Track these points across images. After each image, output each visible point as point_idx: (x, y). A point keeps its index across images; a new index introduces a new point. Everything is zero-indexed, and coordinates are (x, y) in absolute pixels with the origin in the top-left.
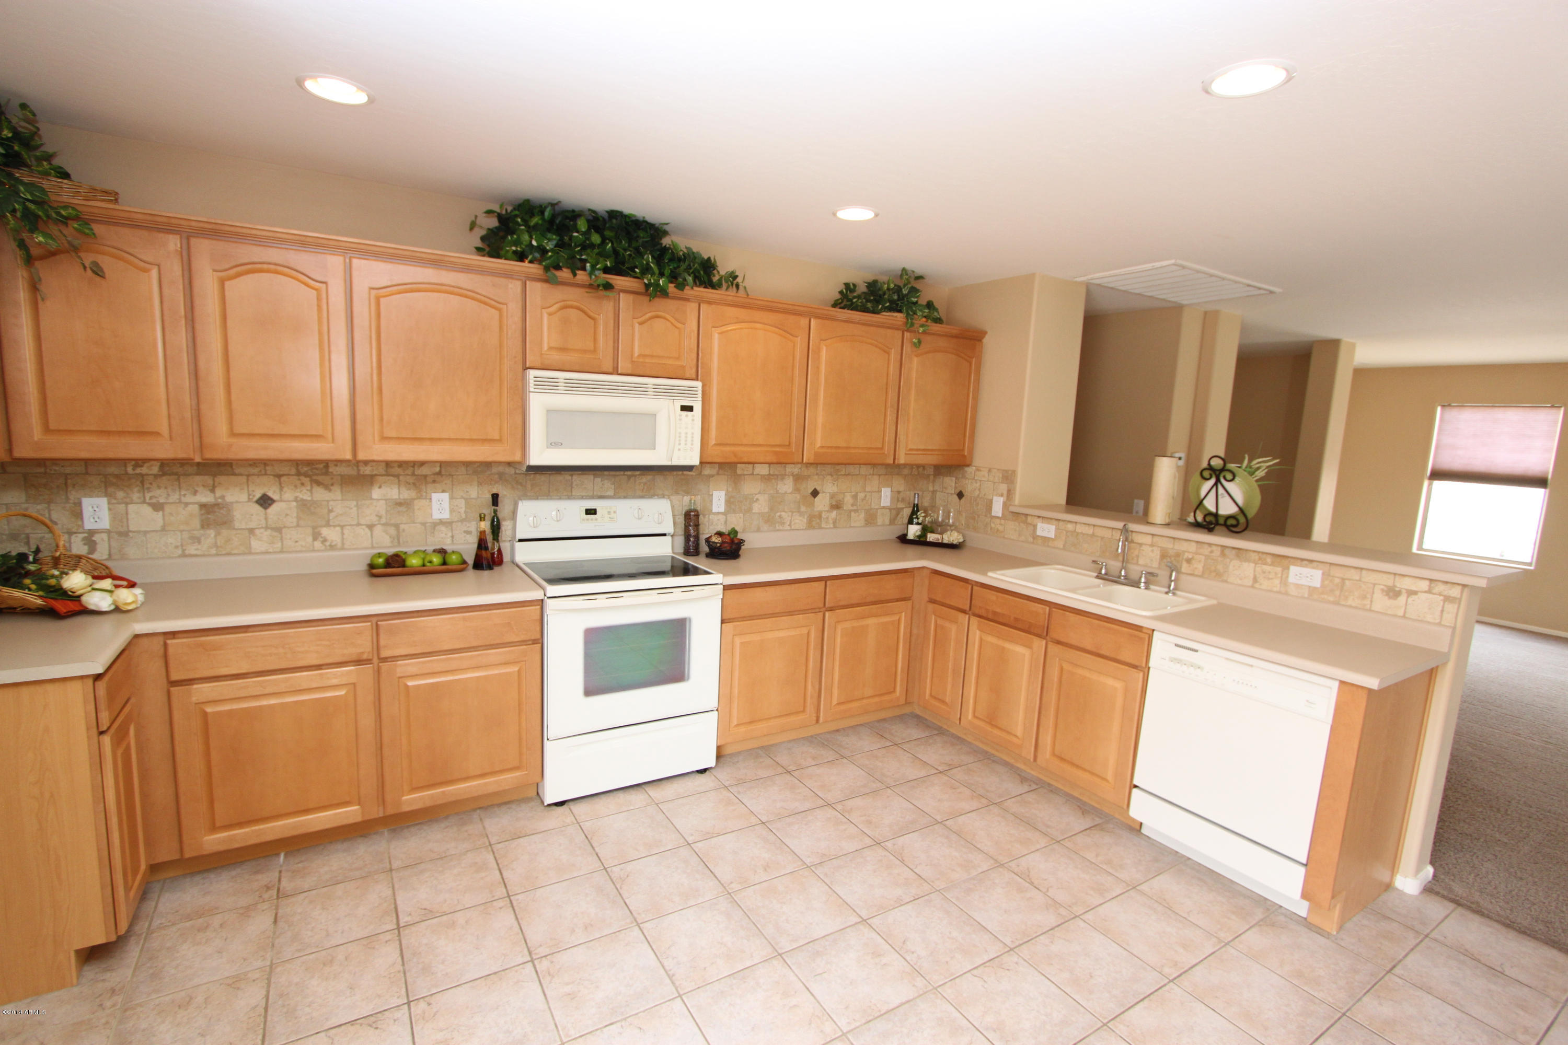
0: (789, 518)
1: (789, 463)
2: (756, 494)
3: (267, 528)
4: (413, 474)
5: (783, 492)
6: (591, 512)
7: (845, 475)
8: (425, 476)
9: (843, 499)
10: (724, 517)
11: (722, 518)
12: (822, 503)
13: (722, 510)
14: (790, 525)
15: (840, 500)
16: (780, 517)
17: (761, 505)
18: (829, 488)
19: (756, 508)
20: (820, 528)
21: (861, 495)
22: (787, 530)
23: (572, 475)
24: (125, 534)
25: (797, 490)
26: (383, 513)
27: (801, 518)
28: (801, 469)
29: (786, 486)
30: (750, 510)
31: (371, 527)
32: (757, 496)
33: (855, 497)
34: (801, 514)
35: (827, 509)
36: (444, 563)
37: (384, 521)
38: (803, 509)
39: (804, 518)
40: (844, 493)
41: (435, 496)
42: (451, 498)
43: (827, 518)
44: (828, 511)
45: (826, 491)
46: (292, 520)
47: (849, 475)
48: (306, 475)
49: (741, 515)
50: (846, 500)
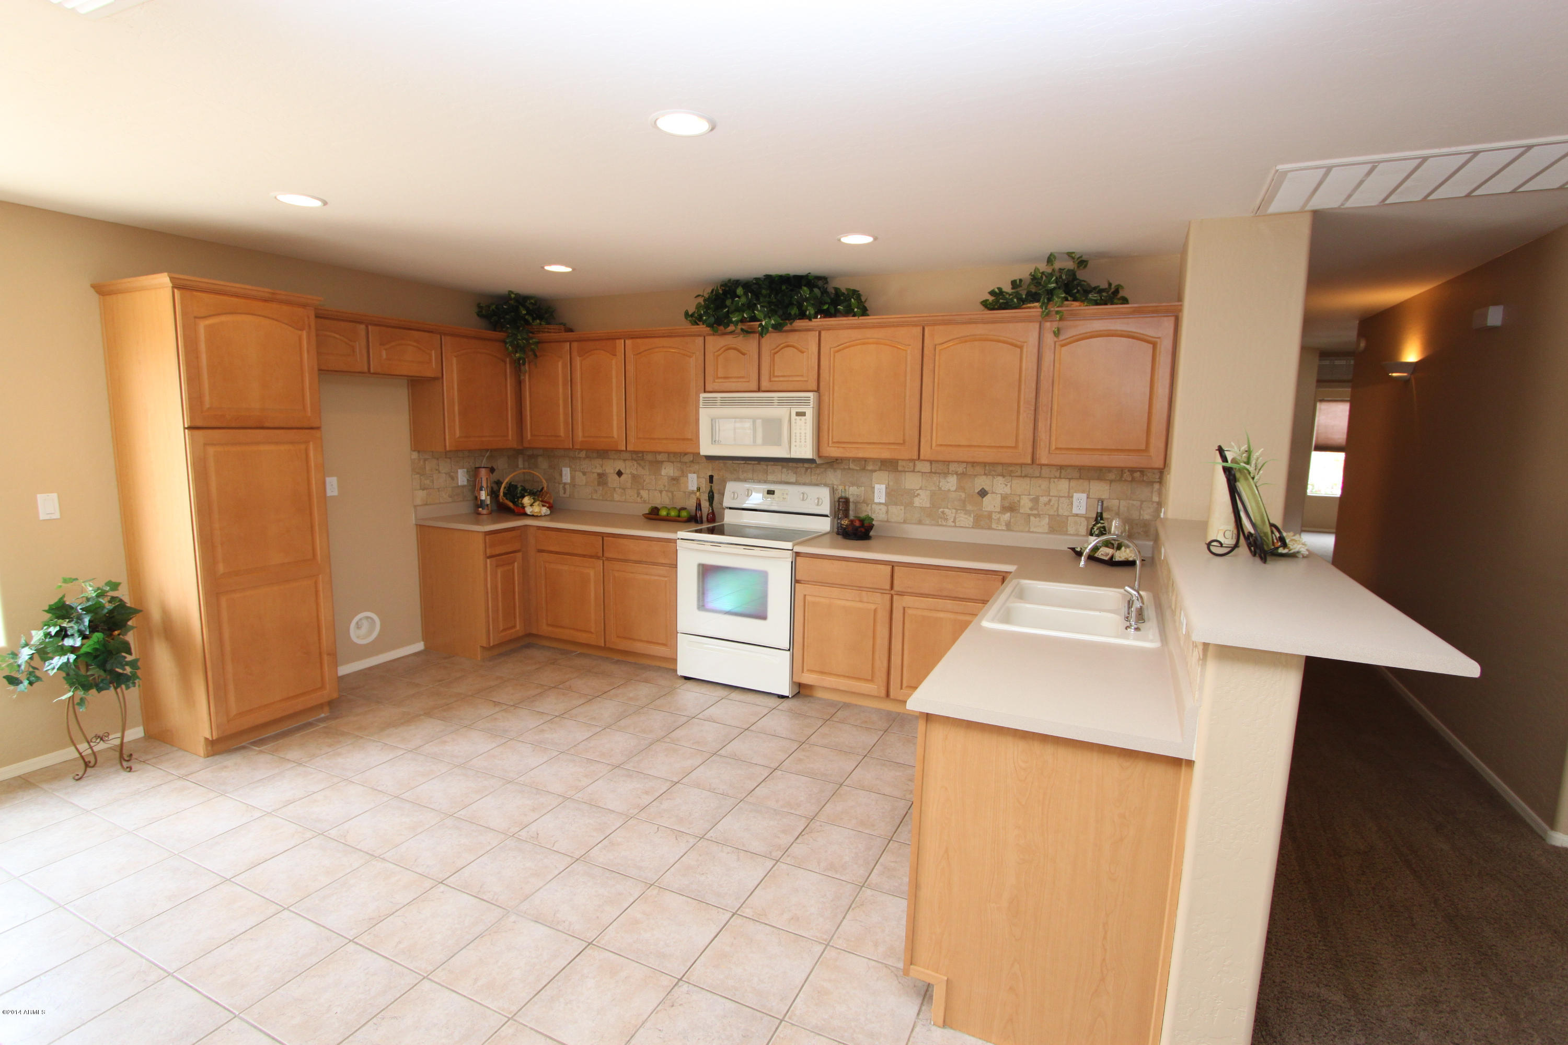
0: (953, 515)
1: (952, 462)
2: (917, 490)
3: (620, 488)
4: (680, 462)
5: (946, 489)
6: (771, 492)
7: (1021, 476)
8: (686, 463)
9: (1019, 501)
10: (886, 507)
11: (884, 508)
12: (991, 503)
13: (883, 501)
14: (954, 521)
15: (1014, 503)
16: (943, 512)
17: (922, 500)
18: (1000, 487)
19: (917, 502)
20: (990, 528)
21: (1044, 499)
22: (949, 526)
23: (767, 465)
24: (574, 486)
25: (960, 488)
26: (666, 484)
27: (966, 516)
28: (966, 468)
29: (951, 483)
30: (911, 503)
31: (661, 492)
32: (919, 492)
33: (1036, 500)
34: (968, 513)
35: (998, 509)
36: (679, 516)
37: (666, 489)
38: (969, 507)
39: (970, 516)
40: (1020, 495)
41: (690, 475)
42: (698, 477)
43: (999, 519)
44: (999, 513)
45: (997, 492)
46: (629, 485)
47: (1026, 476)
48: (636, 460)
49: (903, 508)
50: (1022, 502)
